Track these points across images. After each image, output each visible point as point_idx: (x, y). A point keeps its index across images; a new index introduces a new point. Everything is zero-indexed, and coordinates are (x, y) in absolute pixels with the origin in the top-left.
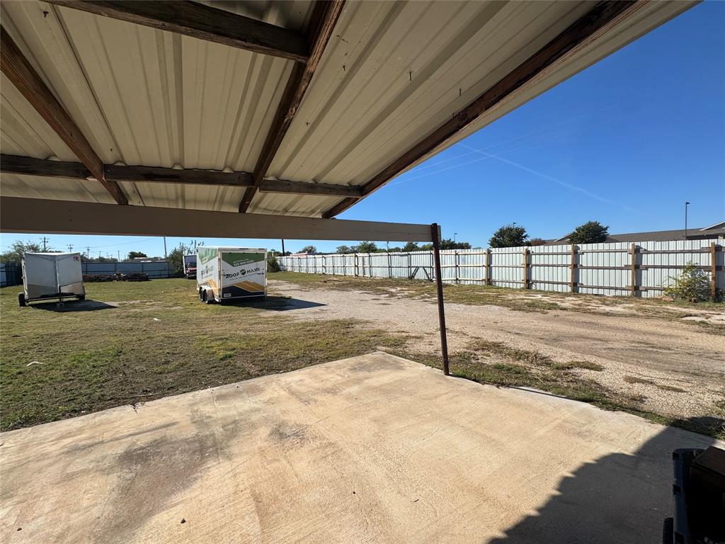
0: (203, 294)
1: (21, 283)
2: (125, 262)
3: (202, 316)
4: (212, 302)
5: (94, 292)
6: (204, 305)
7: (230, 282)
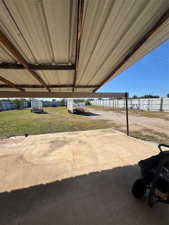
0: (69, 111)
1: (31, 107)
2: (51, 102)
3: (68, 116)
4: (71, 113)
5: (45, 109)
6: (69, 114)
7: (75, 108)
